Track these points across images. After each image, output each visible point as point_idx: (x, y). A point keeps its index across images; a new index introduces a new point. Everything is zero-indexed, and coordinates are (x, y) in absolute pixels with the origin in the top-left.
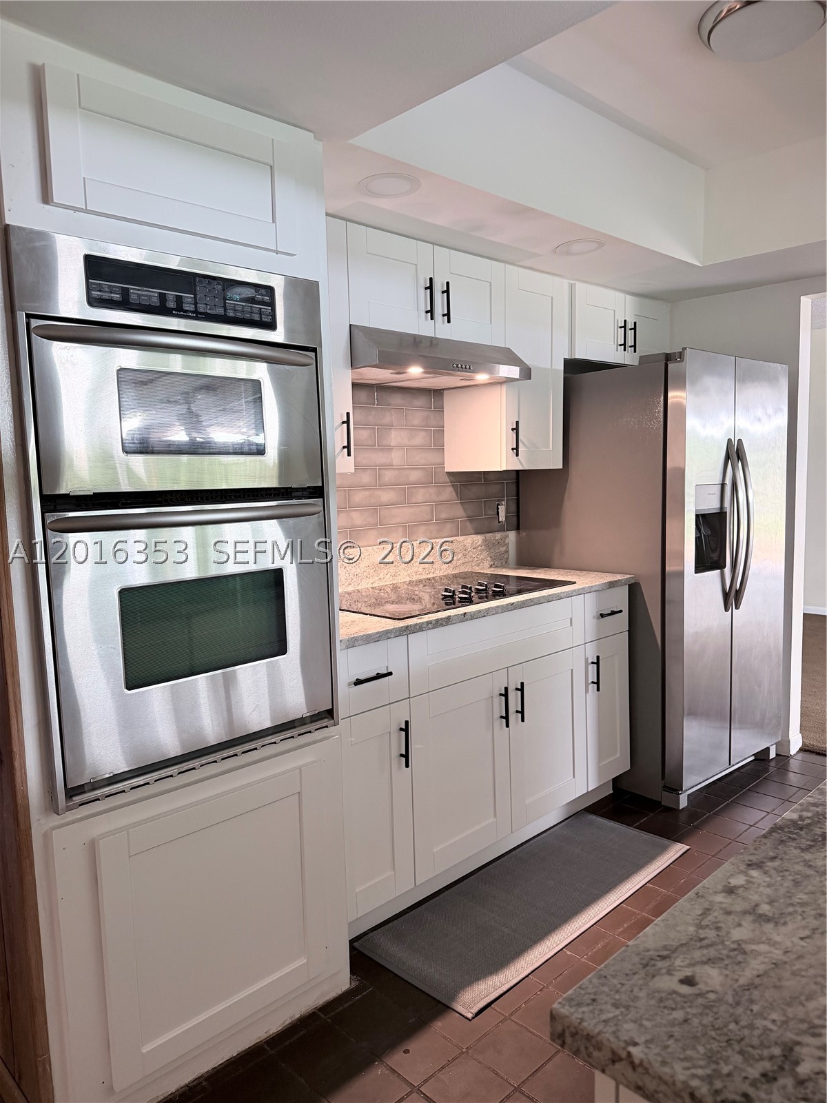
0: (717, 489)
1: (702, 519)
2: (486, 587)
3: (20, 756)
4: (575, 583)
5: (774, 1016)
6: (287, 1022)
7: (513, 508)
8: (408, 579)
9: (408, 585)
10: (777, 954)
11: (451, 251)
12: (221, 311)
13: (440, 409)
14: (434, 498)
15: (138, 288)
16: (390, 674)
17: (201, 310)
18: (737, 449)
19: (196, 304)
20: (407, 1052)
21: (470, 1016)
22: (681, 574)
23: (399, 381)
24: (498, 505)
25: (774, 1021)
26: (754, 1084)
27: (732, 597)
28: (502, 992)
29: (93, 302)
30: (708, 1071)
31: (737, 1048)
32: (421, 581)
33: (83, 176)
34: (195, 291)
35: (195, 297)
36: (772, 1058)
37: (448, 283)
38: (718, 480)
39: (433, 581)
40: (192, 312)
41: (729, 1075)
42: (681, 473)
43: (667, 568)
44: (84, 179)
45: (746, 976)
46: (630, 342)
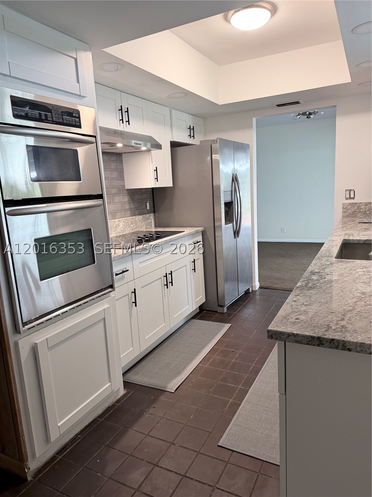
0: (230, 193)
1: (226, 204)
2: (153, 235)
3: (3, 312)
4: (184, 231)
5: (321, 321)
6: (104, 409)
7: (152, 204)
8: (115, 235)
9: (116, 238)
10: (315, 311)
11: (127, 94)
12: (61, 121)
13: (121, 162)
14: (123, 200)
15: (31, 110)
16: (128, 270)
17: (54, 120)
18: (236, 177)
19: (52, 117)
20: (154, 408)
21: (173, 392)
22: (221, 226)
23: (108, 149)
24: (146, 203)
25: (322, 322)
26: (324, 332)
27: (236, 233)
28: (182, 382)
29: (16, 116)
30: (313, 332)
31: (317, 327)
32: (120, 236)
33: (8, 61)
34: (52, 112)
35: (52, 115)
36: (325, 328)
37: (127, 108)
38: (230, 190)
39: (125, 236)
40: (51, 121)
41: (318, 332)
42: (219, 187)
43: (215, 224)
44: (9, 62)
45: (310, 316)
46: (192, 135)
